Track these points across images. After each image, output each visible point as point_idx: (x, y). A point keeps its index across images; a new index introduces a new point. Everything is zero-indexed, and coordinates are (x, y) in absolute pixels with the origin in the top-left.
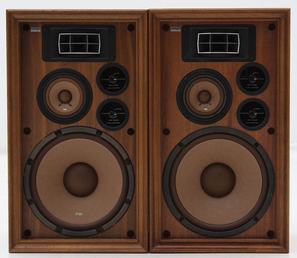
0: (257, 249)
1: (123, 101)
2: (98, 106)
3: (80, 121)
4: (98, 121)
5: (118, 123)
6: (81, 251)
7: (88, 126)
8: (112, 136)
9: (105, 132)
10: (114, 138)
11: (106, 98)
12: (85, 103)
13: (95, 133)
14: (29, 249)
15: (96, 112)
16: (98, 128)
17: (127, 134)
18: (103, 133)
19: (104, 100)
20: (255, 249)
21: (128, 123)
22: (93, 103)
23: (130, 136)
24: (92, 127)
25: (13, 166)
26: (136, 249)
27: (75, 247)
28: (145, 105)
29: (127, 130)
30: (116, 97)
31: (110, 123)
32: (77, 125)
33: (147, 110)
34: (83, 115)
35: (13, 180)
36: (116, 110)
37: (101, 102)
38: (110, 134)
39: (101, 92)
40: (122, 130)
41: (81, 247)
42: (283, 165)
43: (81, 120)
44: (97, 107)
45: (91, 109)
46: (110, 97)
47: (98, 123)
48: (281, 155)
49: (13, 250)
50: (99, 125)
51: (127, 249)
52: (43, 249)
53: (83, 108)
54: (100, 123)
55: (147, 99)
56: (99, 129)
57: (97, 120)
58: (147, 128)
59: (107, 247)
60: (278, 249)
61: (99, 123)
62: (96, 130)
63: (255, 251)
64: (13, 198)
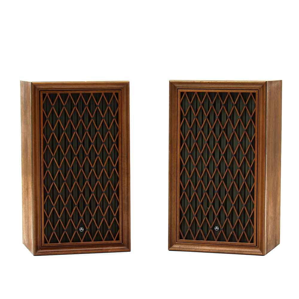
0: (109, 249)
6: (217, 252)
14: (182, 248)
20: (108, 249)
25: (172, 189)
26: (256, 252)
27: (213, 248)
35: (171, 199)
41: (218, 249)
42: (126, 190)
48: (124, 183)
49: (171, 249)
51: (250, 252)
52: (191, 249)
59: (236, 249)
60: (123, 249)
63: (108, 251)
64: (171, 212)
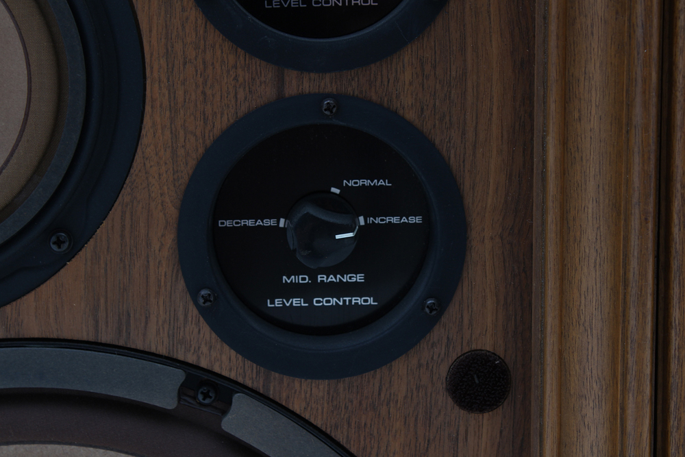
1: (410, 115)
2: (192, 163)
3: (31, 297)
4: (193, 292)
5: (360, 301)
7: (105, 338)
8: (319, 423)
9: (259, 385)
10: (340, 436)
11: (266, 92)
12: (75, 137)
13: (167, 400)
15: (173, 212)
16: (191, 359)
17: (444, 400)
18: (238, 398)
19: (243, 109)
21: (453, 310)
22: (145, 140)
23: (473, 418)
24: (139, 345)
28: (637, 159)
29: (444, 370)
30: (353, 83)
31: (295, 302)
32: (12, 335)
33: (651, 208)
34: (59, 243)
36: (345, 190)
37: (221, 123)
38: (297, 407)
39: (214, 36)
40: (400, 367)
43: (47, 288)
44: (186, 171)
45: (126, 190)
46: (299, 84)
47: (193, 311)
50: (206, 329)
53: (56, 181)
54: (210, 313)
55: (654, 100)
56: (204, 364)
57: (181, 284)
58: (648, 370)
61: (203, 312)
62: (179, 375)
